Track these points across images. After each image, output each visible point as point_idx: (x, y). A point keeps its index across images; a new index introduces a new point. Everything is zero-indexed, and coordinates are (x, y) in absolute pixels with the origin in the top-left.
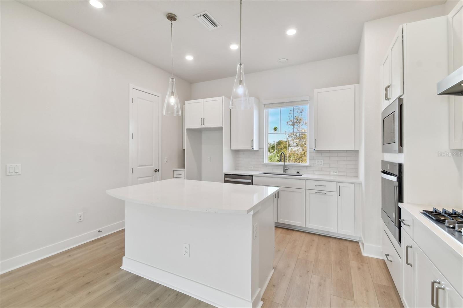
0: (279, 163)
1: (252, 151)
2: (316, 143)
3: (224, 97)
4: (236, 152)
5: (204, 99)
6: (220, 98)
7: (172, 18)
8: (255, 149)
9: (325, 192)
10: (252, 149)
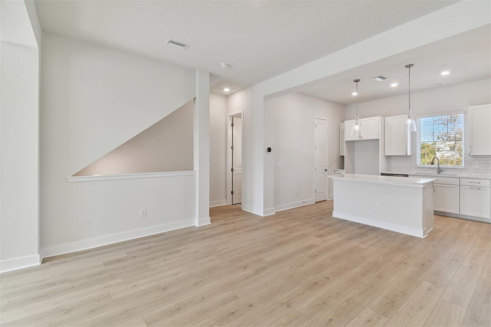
0: (432, 166)
1: (406, 156)
2: (471, 149)
3: (380, 117)
4: (388, 157)
5: (362, 119)
6: (377, 118)
7: (357, 81)
8: (408, 155)
9: (480, 188)
10: (405, 155)
